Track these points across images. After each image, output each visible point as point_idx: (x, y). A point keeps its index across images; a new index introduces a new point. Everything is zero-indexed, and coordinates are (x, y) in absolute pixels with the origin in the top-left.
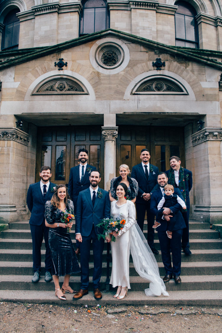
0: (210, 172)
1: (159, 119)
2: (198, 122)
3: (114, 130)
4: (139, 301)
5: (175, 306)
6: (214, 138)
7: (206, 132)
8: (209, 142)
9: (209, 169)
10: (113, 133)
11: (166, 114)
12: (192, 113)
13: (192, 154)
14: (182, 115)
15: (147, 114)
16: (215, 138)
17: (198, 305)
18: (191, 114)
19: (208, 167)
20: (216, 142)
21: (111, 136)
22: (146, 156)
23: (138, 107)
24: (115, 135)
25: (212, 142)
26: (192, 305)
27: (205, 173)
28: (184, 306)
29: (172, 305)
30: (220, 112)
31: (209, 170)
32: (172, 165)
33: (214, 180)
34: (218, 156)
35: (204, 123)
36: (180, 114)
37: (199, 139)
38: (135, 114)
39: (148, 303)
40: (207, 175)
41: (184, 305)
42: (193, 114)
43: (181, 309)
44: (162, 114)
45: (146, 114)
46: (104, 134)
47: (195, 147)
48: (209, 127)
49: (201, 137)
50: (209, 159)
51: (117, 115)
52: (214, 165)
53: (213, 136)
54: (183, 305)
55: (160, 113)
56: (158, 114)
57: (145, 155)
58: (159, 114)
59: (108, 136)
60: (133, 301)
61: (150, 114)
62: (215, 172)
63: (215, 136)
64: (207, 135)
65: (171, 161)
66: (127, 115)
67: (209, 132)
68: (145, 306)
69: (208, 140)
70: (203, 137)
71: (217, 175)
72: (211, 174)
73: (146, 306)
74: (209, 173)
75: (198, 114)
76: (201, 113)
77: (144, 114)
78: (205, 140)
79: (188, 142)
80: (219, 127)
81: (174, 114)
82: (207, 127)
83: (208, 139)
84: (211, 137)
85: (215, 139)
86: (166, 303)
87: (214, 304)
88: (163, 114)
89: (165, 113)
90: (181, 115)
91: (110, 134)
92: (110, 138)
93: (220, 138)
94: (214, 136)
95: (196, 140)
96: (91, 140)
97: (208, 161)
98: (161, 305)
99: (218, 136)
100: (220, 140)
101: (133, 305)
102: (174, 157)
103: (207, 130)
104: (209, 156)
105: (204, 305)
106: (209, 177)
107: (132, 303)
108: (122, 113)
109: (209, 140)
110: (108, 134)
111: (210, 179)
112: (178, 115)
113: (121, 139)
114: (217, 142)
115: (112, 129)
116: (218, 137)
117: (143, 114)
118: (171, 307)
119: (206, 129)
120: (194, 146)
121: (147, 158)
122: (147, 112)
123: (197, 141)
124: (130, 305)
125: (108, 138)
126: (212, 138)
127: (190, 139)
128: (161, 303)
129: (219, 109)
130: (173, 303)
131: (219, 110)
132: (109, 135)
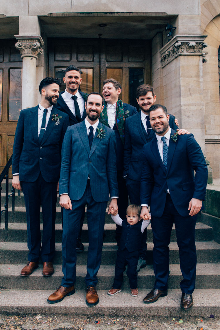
0: (182, 104)
1: (108, 26)
2: (167, 28)
3: (34, 40)
4: (29, 308)
5: (89, 318)
6: (189, 51)
7: (177, 42)
8: (181, 57)
9: (181, 99)
10: (33, 45)
11: (116, 15)
12: (156, 13)
13: (160, 79)
14: (142, 16)
15: (86, 15)
16: (192, 51)
17: (128, 316)
18: (154, 15)
19: (180, 96)
20: (193, 56)
21: (30, 50)
22: (74, 80)
23: (72, 5)
24: (35, 47)
25: (186, 57)
26: (117, 316)
27: (176, 107)
28: (104, 318)
29: (84, 315)
30: (200, 10)
31: (181, 102)
32: (106, 92)
33: (188, 117)
34: (195, 79)
35: (176, 28)
36: (137, 15)
37: (169, 55)
38: (67, 16)
39: (44, 311)
40: (178, 109)
41: (104, 315)
42: (157, 15)
43: (97, 322)
44: (109, 15)
45: (84, 15)
46: (19, 46)
47: (165, 68)
48: (181, 34)
49: (171, 51)
50: (181, 84)
51: (39, 17)
52: (189, 93)
53: (188, 47)
54: (102, 316)
55: (106, 13)
56: (103, 15)
57: (74, 78)
58: (105, 15)
59: (26, 50)
60: (18, 308)
61: (90, 15)
62: (190, 105)
63: (192, 48)
64: (178, 46)
65: (106, 85)
66: (55, 17)
67: (181, 43)
68: (37, 317)
69: (180, 55)
70: (174, 50)
71: (193, 108)
72: (183, 108)
73: (39, 317)
74: (180, 105)
75: (166, 15)
76: (170, 12)
77: (82, 15)
78: (176, 56)
79: (156, 62)
80: (198, 35)
81: (128, 15)
82: (179, 34)
83: (179, 53)
84: (185, 50)
85: (192, 53)
86: (74, 311)
87: (155, 314)
88: (111, 15)
89: (114, 13)
90: (139, 16)
91: (28, 47)
92: (28, 53)
93: (199, 51)
94: (189, 49)
95: (165, 58)
96: (11, 60)
97: (180, 87)
98: (65, 314)
99: (196, 47)
100: (200, 54)
101: (18, 314)
102: (113, 80)
103: (178, 39)
104: (181, 78)
105: (139, 316)
106: (180, 111)
107: (16, 311)
108: (46, 14)
109: (182, 53)
110: (25, 46)
111: (182, 116)
112: (134, 16)
113: (55, 59)
114: (195, 57)
115: (31, 39)
116: (195, 50)
117: (79, 15)
118: (82, 318)
119: (177, 37)
120: (163, 68)
121: (77, 83)
122: (86, 12)
123: (167, 59)
124: (13, 314)
125: (24, 54)
126: (187, 51)
127: (158, 57)
128: (64, 312)
129: (199, 6)
130: (86, 313)
131: (199, 8)
132: (26, 48)
